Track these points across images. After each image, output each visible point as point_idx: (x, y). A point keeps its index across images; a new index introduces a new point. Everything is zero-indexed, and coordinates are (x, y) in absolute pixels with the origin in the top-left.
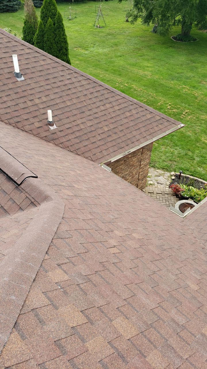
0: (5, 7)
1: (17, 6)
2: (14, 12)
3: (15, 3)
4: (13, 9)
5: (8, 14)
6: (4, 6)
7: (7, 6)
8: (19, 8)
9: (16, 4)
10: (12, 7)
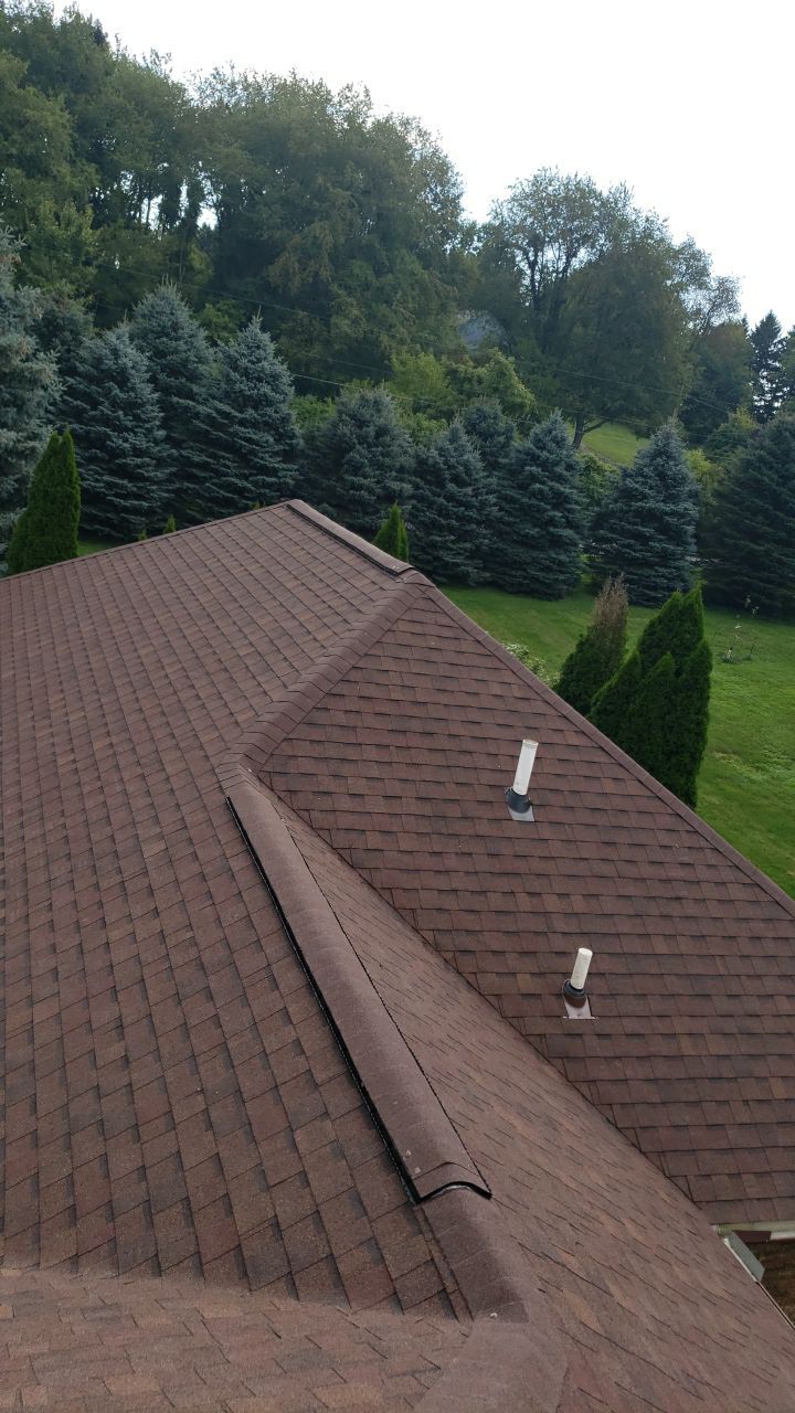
0: (527, 581)
1: (565, 587)
2: (550, 600)
3: (562, 577)
4: (549, 592)
5: (529, 602)
6: (525, 578)
7: (535, 579)
8: (569, 594)
9: (564, 582)
10: (549, 586)
